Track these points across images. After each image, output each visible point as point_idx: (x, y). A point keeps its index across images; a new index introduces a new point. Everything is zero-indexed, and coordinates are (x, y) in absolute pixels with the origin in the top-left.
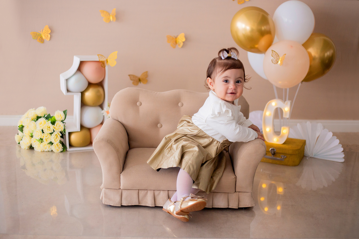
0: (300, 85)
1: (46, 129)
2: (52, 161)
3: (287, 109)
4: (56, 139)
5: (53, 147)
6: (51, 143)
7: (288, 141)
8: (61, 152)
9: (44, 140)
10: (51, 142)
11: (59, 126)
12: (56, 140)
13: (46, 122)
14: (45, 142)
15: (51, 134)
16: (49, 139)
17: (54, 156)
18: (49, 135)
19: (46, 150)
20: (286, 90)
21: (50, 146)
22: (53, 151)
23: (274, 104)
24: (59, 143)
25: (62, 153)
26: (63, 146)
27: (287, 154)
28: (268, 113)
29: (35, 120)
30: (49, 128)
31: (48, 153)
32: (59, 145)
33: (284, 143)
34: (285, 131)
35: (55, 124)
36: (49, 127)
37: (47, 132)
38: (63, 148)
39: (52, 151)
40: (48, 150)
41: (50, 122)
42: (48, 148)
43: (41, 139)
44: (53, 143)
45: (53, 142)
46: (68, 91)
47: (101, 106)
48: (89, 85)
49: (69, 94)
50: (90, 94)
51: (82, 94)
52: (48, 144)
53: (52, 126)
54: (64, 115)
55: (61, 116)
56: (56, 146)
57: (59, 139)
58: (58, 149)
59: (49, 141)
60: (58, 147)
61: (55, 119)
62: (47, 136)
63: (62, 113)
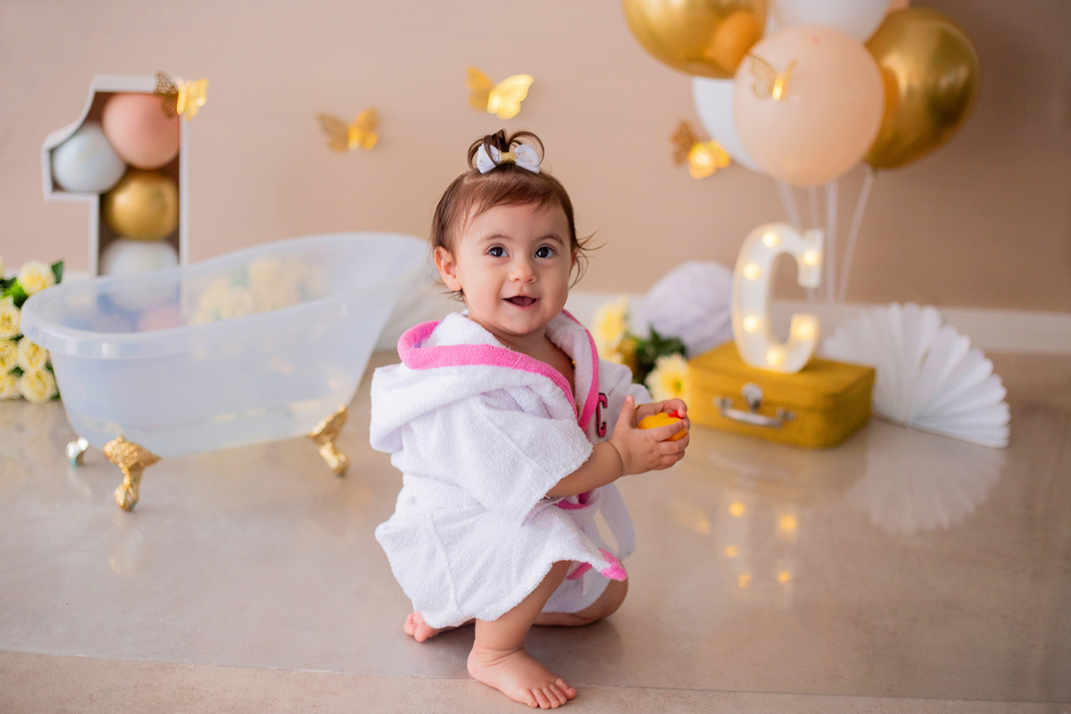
3: (810, 257)
4: (34, 357)
5: (26, 386)
6: (18, 371)
7: (814, 366)
8: (54, 399)
10: (16, 368)
12: (34, 361)
15: (17, 341)
16: (10, 358)
17: (26, 414)
19: (3, 395)
21: (15, 381)
22: (26, 396)
23: (771, 239)
24: (45, 372)
25: (54, 404)
28: (754, 271)
30: (7, 323)
31: (9, 405)
32: (43, 376)
33: (804, 370)
34: (804, 329)
36: (5, 317)
39: (22, 398)
40: (9, 395)
41: (11, 299)
42: (8, 387)
44: (23, 372)
45: (22, 368)
46: (56, 186)
47: (173, 240)
48: (131, 172)
49: (59, 196)
50: (129, 202)
51: (105, 200)
52: (9, 374)
53: (16, 317)
54: (53, 277)
55: (41, 281)
56: (35, 380)
57: (42, 356)
58: (42, 391)
59: (10, 365)
60: (38, 384)
61: (21, 289)
62: (3, 347)
63: (45, 271)
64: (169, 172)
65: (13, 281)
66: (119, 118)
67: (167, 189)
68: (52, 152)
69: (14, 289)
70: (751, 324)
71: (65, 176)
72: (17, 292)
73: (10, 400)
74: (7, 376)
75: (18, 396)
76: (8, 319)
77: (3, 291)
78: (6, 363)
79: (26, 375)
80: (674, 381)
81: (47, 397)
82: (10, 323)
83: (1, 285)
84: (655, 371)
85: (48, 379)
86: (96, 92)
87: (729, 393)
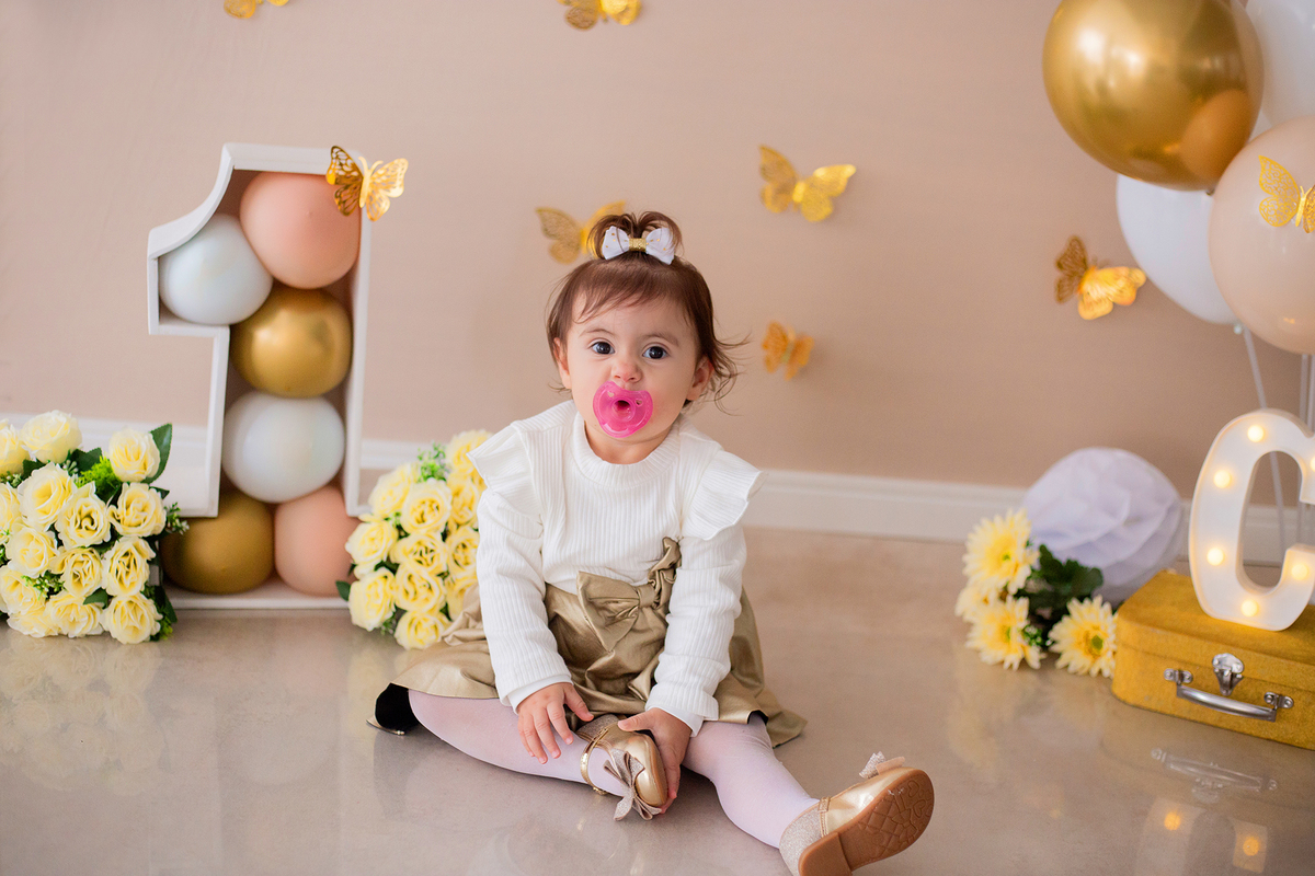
1: (73, 528)
2: (99, 686)
4: (129, 574)
5: (111, 620)
6: (102, 597)
8: (155, 638)
9: (67, 580)
10: (100, 591)
11: (142, 514)
12: (127, 581)
13: (74, 486)
14: (73, 595)
15: (102, 547)
16: (90, 575)
18: (90, 555)
19: (77, 632)
21: (98, 611)
22: (113, 635)
23: (1258, 433)
24: (143, 597)
25: (154, 645)
26: (159, 611)
27: (1300, 690)
28: (1226, 477)
29: (17, 477)
30: (87, 522)
31: (88, 645)
32: (140, 603)
33: (1293, 628)
34: (1301, 571)
35: (122, 501)
36: (84, 513)
37: (77, 539)
38: (161, 617)
39: (106, 634)
40: (87, 631)
41: (92, 487)
42: (86, 620)
43: (47, 573)
44: (111, 597)
45: (109, 592)
46: (165, 311)
47: (337, 398)
48: (278, 291)
49: (171, 329)
50: (276, 340)
51: (239, 333)
52: (88, 600)
53: (102, 512)
54: (158, 453)
55: (141, 458)
56: (128, 610)
57: (141, 574)
58: (138, 626)
59: (90, 587)
60: (133, 616)
61: (109, 470)
62: (82, 559)
63: (147, 444)
64: (337, 296)
65: (98, 452)
66: (268, 212)
67: (333, 321)
68: (163, 260)
69: (97, 469)
70: (1214, 555)
71: (179, 298)
72: (103, 475)
73: (87, 636)
74: (85, 603)
75: (99, 632)
76: (89, 516)
77: (79, 474)
78: (84, 581)
79: (113, 602)
80: (1091, 637)
81: (145, 635)
82: (93, 524)
83: (74, 464)
84: (1065, 619)
85: (149, 609)
86: (234, 170)
87: (1186, 663)
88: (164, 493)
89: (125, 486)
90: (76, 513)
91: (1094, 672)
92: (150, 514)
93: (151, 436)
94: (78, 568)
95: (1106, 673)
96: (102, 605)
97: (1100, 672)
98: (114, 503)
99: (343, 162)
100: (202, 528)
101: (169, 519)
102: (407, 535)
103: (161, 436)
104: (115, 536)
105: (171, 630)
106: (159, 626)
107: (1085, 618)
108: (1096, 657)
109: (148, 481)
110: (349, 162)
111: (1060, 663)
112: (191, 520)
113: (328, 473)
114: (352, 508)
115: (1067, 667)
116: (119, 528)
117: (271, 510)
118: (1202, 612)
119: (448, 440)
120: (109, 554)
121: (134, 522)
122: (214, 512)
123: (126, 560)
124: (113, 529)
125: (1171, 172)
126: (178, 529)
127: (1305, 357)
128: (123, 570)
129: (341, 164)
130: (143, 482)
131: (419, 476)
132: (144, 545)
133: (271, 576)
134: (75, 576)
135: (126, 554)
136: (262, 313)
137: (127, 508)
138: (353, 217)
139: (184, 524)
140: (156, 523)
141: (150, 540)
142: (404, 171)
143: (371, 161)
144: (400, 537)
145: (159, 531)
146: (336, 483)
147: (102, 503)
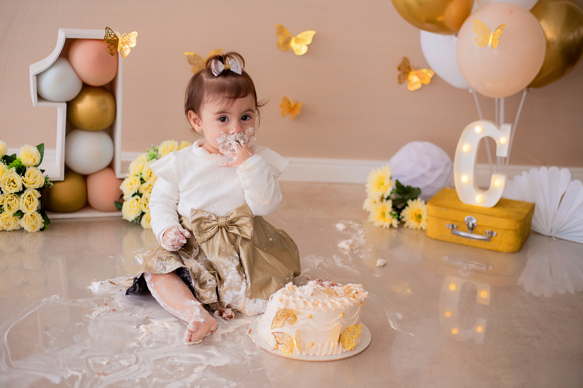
0: (525, 94)
1: (7, 186)
2: (20, 250)
3: (503, 140)
4: (30, 204)
5: (24, 223)
6: (20, 214)
7: (502, 203)
8: (42, 230)
9: (5, 207)
10: (19, 211)
11: (33, 179)
12: (30, 207)
13: (6, 169)
14: (8, 213)
15: (19, 193)
16: (15, 205)
17: (25, 241)
18: (14, 197)
19: (10, 228)
20: (499, 100)
21: (18, 220)
22: (25, 229)
23: (479, 129)
24: (37, 213)
25: (42, 233)
26: (43, 219)
27: (499, 229)
28: (467, 147)
30: (12, 184)
31: (16, 234)
32: (36, 216)
33: (496, 206)
34: (498, 182)
35: (26, 174)
36: (11, 180)
37: (9, 190)
38: (44, 221)
39: (22, 229)
40: (14, 228)
41: (14, 169)
42: (14, 224)
45: (23, 212)
46: (40, 97)
47: (110, 131)
48: (86, 88)
49: (43, 104)
51: (70, 105)
52: (14, 215)
53: (18, 179)
54: (40, 155)
55: (33, 157)
56: (31, 218)
57: (36, 204)
58: (35, 225)
59: (15, 209)
60: (32, 221)
61: (20, 162)
62: (11, 198)
63: (35, 151)
64: (109, 89)
65: (15, 155)
66: (80, 55)
67: (107, 100)
68: (38, 76)
69: (15, 162)
70: (464, 179)
71: (45, 92)
72: (18, 164)
73: (14, 230)
74: (13, 216)
75: (19, 228)
76: (13, 181)
77: (8, 164)
78: (12, 208)
79: (25, 215)
80: (418, 214)
81: (38, 229)
82: (15, 183)
83: (5, 161)
84: (407, 208)
85: (39, 218)
86: (66, 39)
87: (455, 221)
88: (43, 171)
89: (27, 168)
90: (7, 180)
91: (419, 228)
92: (38, 179)
93: (37, 148)
94: (9, 203)
95: (424, 228)
96: (20, 217)
97: (421, 228)
98: (23, 175)
99: (111, 34)
100: (58, 185)
101: (46, 182)
102: (144, 182)
103: (40, 148)
104: (24, 188)
105: (48, 226)
106: (43, 225)
107: (415, 206)
108: (419, 222)
109: (36, 166)
110: (113, 34)
111: (406, 225)
112: (54, 182)
113: (107, 162)
114: (119, 175)
115: (408, 227)
116: (26, 185)
117: (85, 178)
118: (460, 202)
119: (159, 144)
120: (22, 196)
121: (32, 182)
122: (62, 179)
123: (29, 198)
124: (23, 186)
125: (441, 28)
126: (49, 185)
127: (496, 100)
128: (28, 202)
129: (110, 35)
130: (35, 166)
131: (148, 158)
132: (36, 191)
133: (86, 205)
134: (8, 205)
135: (29, 196)
136: (79, 97)
137: (29, 177)
138: (115, 57)
139: (51, 183)
140: (40, 183)
141: (38, 189)
142: (136, 37)
143: (122, 34)
144: (142, 183)
145: (42, 186)
146: (111, 166)
147: (19, 175)
